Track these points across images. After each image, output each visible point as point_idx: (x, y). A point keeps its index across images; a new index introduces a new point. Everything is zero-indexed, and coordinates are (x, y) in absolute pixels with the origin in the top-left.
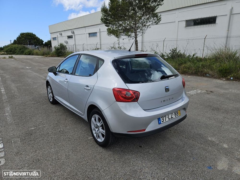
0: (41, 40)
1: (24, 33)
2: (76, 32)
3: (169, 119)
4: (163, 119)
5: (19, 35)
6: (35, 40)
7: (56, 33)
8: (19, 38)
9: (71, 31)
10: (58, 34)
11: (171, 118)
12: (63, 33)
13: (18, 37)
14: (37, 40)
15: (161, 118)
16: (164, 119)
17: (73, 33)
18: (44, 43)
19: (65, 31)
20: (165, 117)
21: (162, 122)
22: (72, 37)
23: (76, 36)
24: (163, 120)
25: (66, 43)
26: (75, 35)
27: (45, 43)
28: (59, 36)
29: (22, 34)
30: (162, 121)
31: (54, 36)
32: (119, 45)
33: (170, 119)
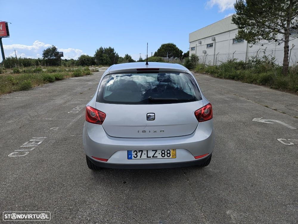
0: (181, 51)
1: (165, 45)
2: (218, 38)
3: (147, 157)
4: (136, 154)
5: (161, 46)
6: (174, 51)
7: (195, 42)
8: (159, 50)
9: (212, 38)
10: (197, 43)
11: (153, 157)
12: (203, 41)
13: (159, 48)
14: (176, 51)
15: (134, 152)
16: (139, 154)
17: (214, 40)
18: (183, 54)
19: (206, 39)
20: (141, 152)
21: (133, 158)
22: (212, 46)
23: (217, 44)
24: (136, 156)
25: (205, 53)
26: (215, 43)
27: (185, 54)
28: (198, 45)
29: (163, 46)
30: (134, 156)
31: (193, 45)
32: (265, 53)
33: (150, 157)
